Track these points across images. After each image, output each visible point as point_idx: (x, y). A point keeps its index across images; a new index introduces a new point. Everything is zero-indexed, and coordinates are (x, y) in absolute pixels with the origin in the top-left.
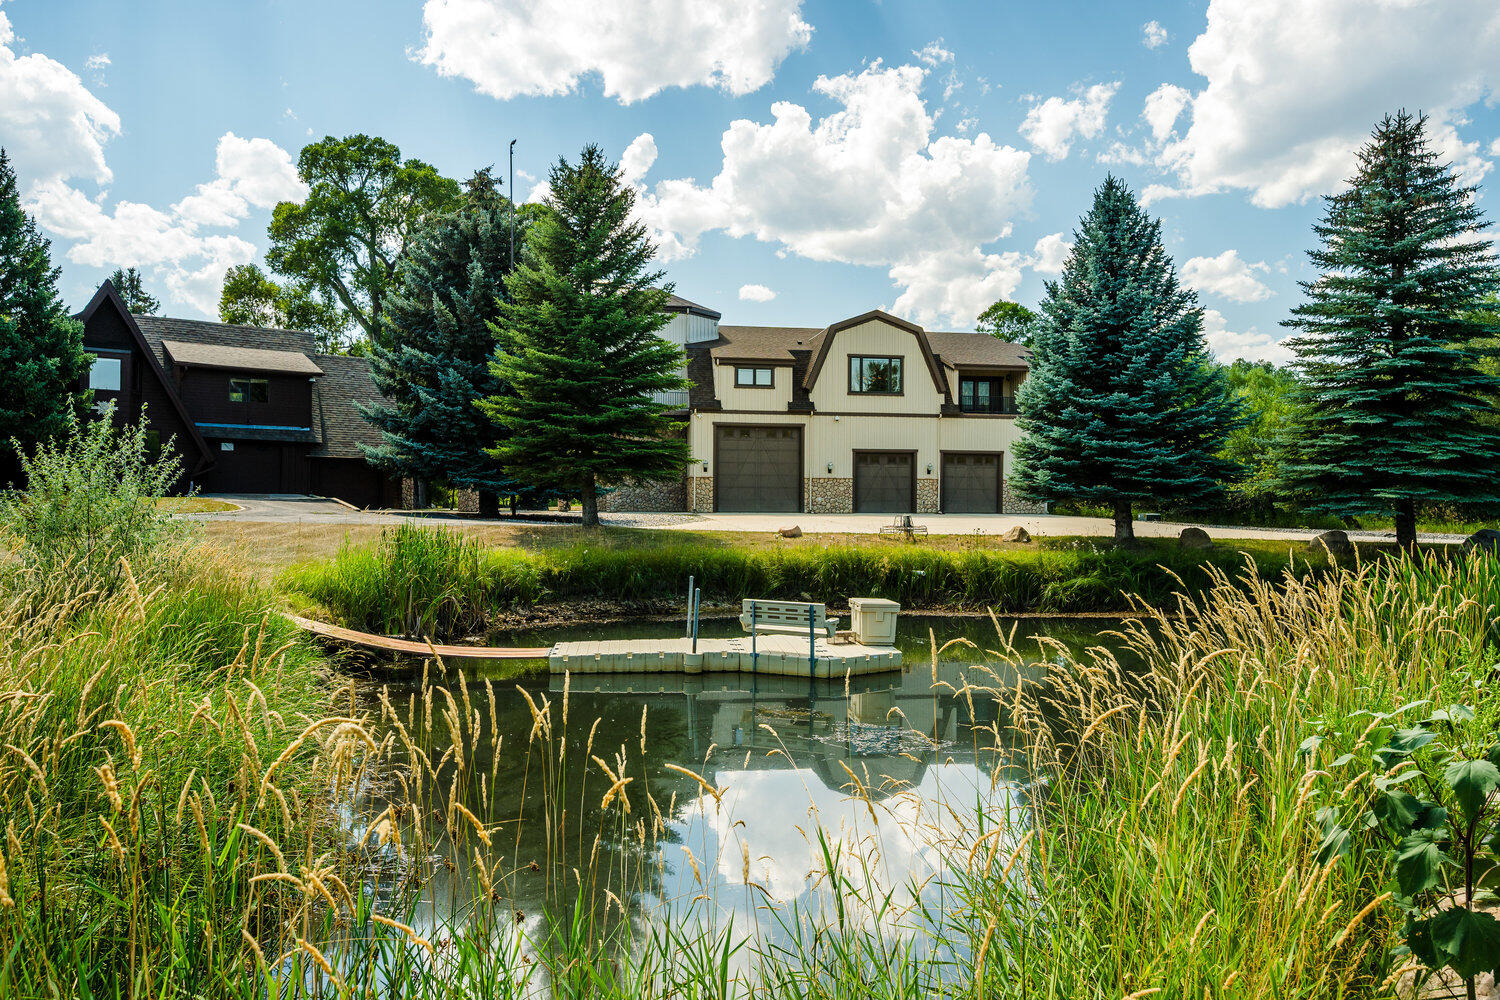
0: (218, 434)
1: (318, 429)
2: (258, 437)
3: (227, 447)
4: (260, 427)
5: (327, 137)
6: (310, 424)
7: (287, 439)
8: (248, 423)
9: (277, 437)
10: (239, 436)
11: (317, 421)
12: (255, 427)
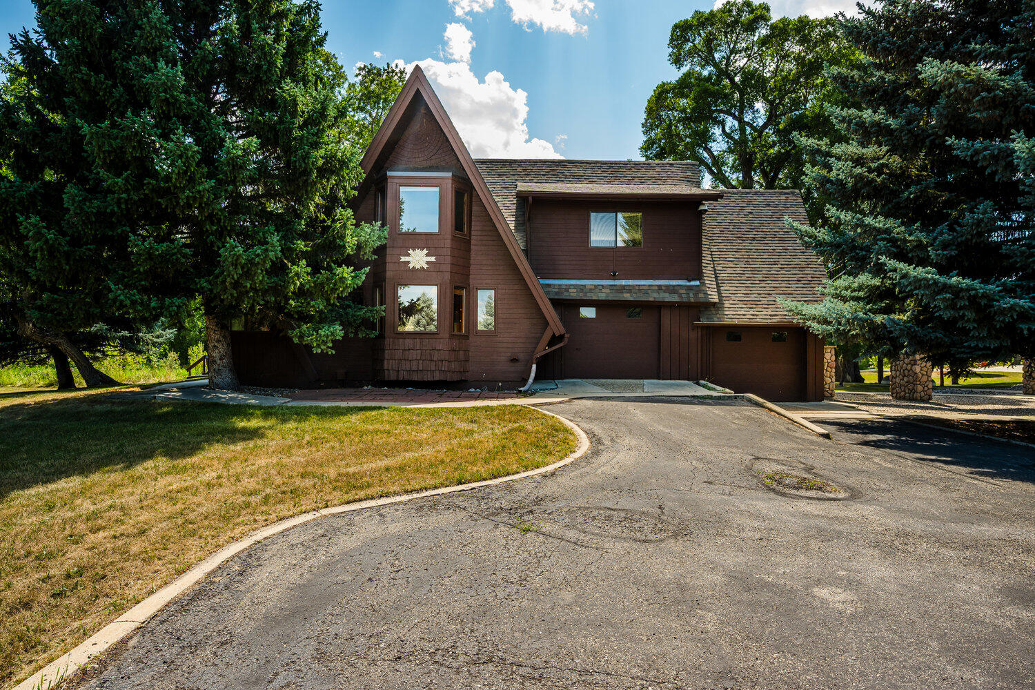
0: (573, 294)
1: (709, 281)
2: (628, 297)
3: (588, 313)
4: (631, 282)
5: (696, 11)
6: (699, 275)
7: (668, 298)
8: (614, 277)
9: (655, 296)
10: (602, 297)
11: (707, 271)
12: (623, 282)
